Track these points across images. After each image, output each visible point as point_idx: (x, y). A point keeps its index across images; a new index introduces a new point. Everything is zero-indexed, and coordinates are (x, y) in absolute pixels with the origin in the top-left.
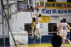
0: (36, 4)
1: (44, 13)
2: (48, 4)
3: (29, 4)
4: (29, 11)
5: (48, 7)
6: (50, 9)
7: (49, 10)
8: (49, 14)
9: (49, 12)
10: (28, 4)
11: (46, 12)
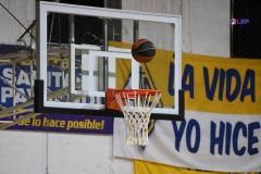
0: (102, 73)
1: (194, 150)
2: (233, 72)
3: (44, 76)
4: (81, 125)
5: (231, 98)
6: (247, 120)
7: (240, 125)
8: (240, 153)
9: (243, 141)
10: (37, 68)
11: (214, 141)
